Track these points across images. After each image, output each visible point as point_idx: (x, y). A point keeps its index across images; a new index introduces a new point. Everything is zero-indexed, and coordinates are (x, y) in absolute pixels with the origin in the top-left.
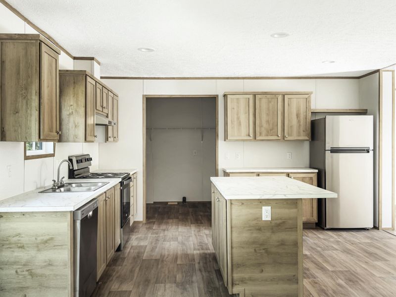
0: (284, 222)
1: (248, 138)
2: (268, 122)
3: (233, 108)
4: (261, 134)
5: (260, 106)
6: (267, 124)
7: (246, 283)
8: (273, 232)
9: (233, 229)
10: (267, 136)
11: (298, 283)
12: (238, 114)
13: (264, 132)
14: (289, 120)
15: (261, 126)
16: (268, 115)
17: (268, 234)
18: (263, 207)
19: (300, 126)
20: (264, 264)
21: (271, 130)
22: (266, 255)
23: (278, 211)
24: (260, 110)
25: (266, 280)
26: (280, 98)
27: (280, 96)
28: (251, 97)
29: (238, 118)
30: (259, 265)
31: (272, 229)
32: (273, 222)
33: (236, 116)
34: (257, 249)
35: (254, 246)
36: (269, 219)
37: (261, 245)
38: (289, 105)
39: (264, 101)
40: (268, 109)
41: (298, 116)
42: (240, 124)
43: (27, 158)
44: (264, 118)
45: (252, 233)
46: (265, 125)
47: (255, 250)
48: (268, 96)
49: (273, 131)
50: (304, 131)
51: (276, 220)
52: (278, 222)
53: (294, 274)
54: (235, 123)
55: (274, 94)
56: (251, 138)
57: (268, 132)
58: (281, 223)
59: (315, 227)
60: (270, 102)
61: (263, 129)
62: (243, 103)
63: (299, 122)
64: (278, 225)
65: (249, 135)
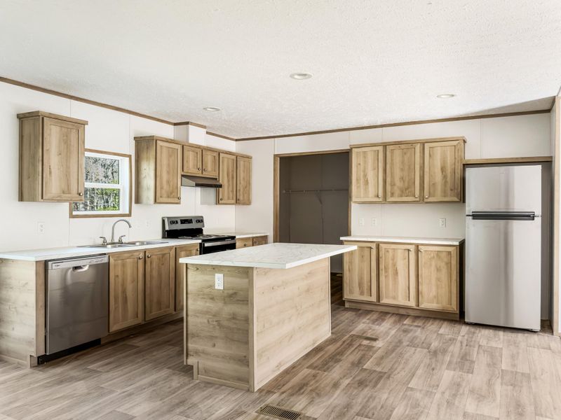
0: (235, 293)
1: (377, 200)
2: (402, 179)
3: (360, 164)
4: (392, 195)
5: (392, 160)
6: (400, 181)
7: (199, 356)
8: (225, 303)
9: (189, 296)
10: (401, 196)
11: (248, 366)
12: (364, 171)
13: (397, 192)
14: (430, 176)
15: (393, 185)
16: (402, 170)
17: (220, 304)
18: (216, 275)
19: (446, 182)
20: (216, 337)
21: (406, 189)
22: (218, 327)
23: (230, 279)
24: (392, 164)
25: (218, 357)
26: (418, 147)
27: (419, 144)
28: (380, 149)
29: (365, 176)
30: (212, 337)
31: (224, 299)
32: (226, 292)
33: (362, 174)
34: (210, 320)
35: (207, 316)
36: (221, 288)
37: (214, 316)
38: (430, 156)
39: (398, 153)
40: (403, 162)
41: (443, 169)
42: (367, 182)
43: (72, 216)
44: (398, 174)
45: (206, 302)
46: (398, 183)
47: (208, 321)
48: (403, 146)
49: (409, 190)
50: (451, 190)
51: (228, 290)
52: (231, 292)
53: (245, 354)
54: (362, 181)
55: (411, 144)
56: (381, 200)
57: (402, 192)
58: (232, 294)
59: (458, 319)
60: (405, 154)
61: (396, 188)
62: (370, 157)
63: (445, 177)
64: (231, 296)
65: (378, 196)
